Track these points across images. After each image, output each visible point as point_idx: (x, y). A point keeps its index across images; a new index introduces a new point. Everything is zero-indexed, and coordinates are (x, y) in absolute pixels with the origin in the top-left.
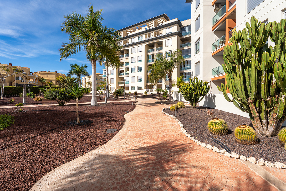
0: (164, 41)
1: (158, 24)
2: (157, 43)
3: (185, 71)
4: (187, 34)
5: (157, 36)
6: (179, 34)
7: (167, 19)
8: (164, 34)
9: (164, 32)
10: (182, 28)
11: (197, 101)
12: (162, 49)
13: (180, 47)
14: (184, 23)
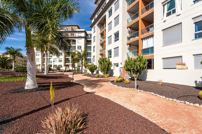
0: (77, 40)
1: (73, 29)
2: (73, 40)
3: (88, 58)
4: (89, 38)
5: (72, 36)
6: (86, 38)
7: (79, 28)
8: (77, 36)
9: (77, 35)
10: (87, 35)
11: (93, 72)
12: (75, 44)
13: (86, 44)
14: (88, 32)
